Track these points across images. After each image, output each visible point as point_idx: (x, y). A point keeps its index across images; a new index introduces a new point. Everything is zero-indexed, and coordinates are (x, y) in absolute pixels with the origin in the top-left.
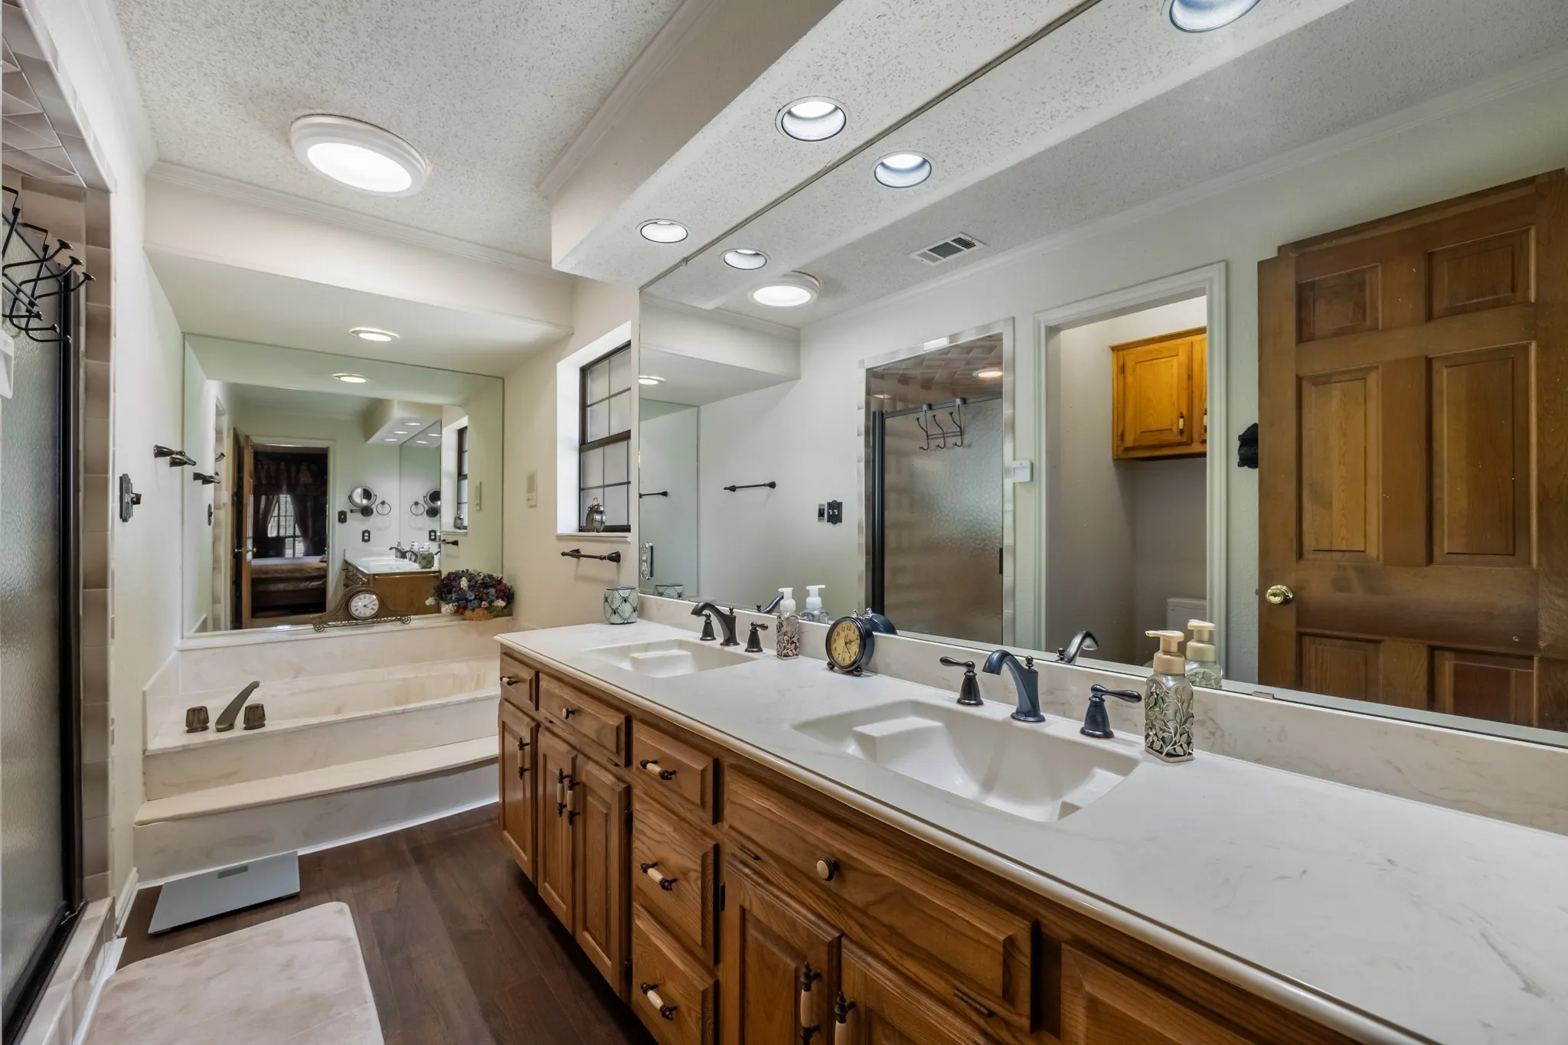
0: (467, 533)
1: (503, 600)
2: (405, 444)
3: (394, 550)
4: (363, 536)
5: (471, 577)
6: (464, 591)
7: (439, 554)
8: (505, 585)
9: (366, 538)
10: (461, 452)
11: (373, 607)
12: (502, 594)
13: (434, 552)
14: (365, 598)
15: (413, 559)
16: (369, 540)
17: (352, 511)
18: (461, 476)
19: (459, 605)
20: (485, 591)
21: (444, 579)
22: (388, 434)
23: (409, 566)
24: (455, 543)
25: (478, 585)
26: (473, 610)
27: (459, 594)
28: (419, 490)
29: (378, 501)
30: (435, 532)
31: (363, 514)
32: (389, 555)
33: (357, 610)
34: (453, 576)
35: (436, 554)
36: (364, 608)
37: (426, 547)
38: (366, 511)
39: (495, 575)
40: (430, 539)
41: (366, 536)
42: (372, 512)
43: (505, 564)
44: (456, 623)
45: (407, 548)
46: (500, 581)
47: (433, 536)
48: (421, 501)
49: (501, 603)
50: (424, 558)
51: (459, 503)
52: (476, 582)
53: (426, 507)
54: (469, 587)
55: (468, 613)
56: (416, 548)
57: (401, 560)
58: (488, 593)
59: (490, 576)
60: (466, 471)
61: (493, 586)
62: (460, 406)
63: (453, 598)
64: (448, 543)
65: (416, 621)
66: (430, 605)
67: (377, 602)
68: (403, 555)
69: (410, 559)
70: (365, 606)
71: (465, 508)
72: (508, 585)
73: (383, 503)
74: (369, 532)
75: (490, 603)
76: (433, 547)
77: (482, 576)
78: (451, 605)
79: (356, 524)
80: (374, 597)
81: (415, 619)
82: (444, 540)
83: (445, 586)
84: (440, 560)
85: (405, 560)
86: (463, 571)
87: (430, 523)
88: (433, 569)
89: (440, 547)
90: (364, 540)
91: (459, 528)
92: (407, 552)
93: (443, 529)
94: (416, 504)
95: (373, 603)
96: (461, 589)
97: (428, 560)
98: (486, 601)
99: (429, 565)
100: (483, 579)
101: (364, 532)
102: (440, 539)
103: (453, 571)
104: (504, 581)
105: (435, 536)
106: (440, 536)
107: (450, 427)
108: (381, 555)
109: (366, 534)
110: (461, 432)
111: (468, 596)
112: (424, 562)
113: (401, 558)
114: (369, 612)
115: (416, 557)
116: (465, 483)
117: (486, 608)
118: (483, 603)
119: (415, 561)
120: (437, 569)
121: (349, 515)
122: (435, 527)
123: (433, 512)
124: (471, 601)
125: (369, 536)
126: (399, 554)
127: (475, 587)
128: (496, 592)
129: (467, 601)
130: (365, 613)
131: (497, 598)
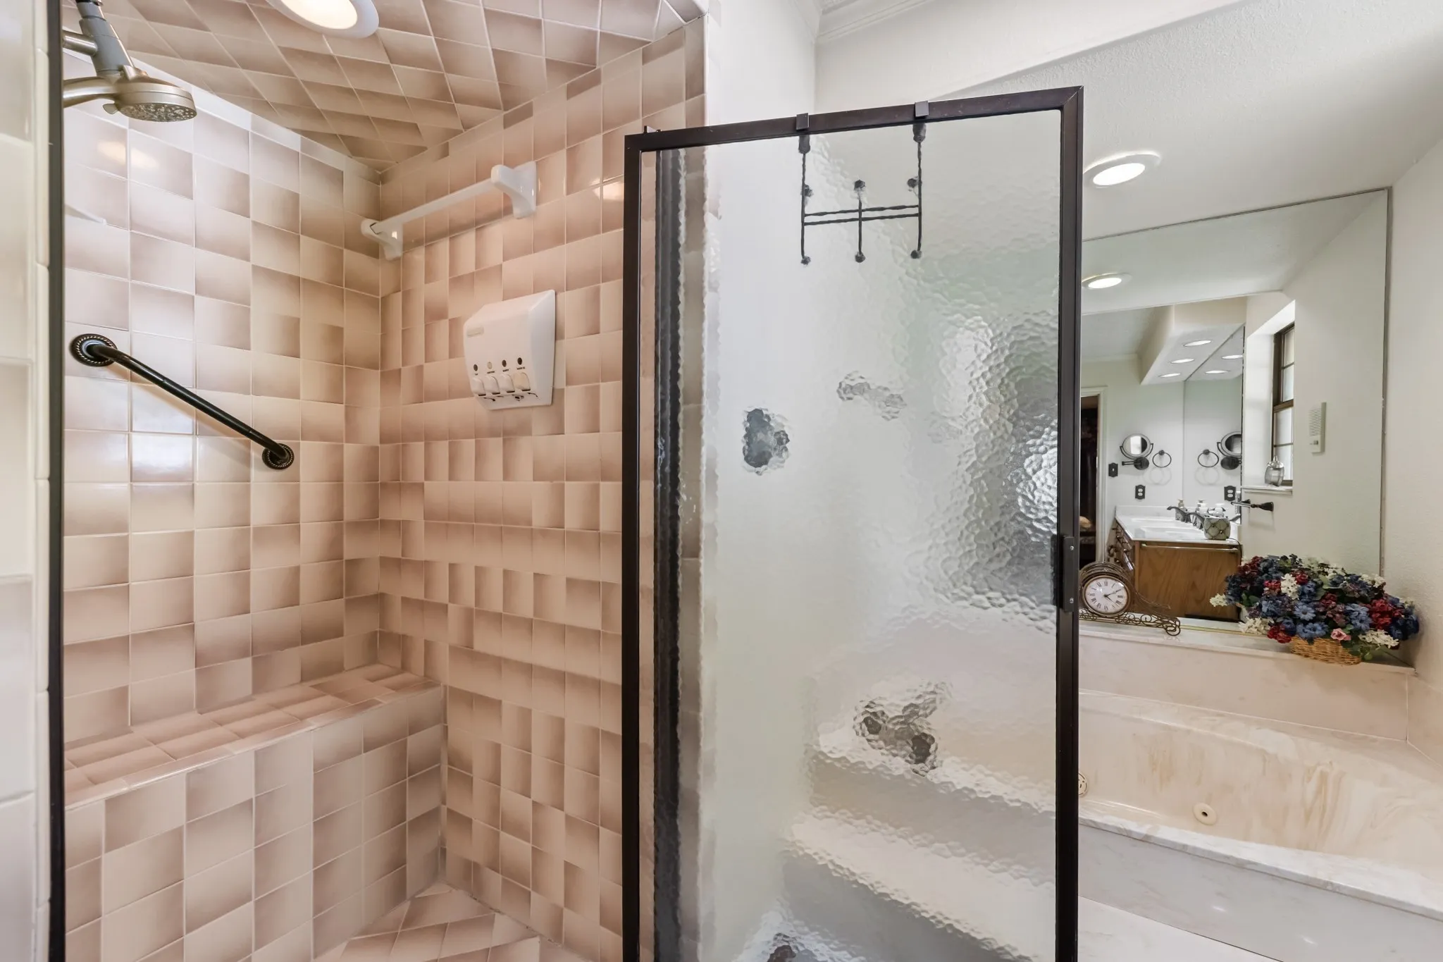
0: (1291, 491)
1: (1389, 632)
2: (1191, 379)
3: (1174, 511)
4: (1137, 492)
5: (1304, 576)
6: (1290, 600)
7: (1238, 521)
8: (1394, 602)
9: (1140, 494)
10: (1279, 368)
11: (1120, 600)
12: (1387, 620)
13: (1230, 518)
14: (1106, 584)
15: (1199, 525)
16: (1143, 497)
17: (1123, 464)
18: (1279, 403)
19: (1277, 624)
20: (1340, 607)
21: (1245, 568)
22: (1166, 368)
23: (1194, 534)
24: (1268, 507)
25: (1322, 593)
26: (1310, 640)
27: (1277, 605)
28: (1213, 435)
29: (1156, 451)
30: (1234, 489)
31: (1136, 466)
32: (1169, 516)
33: (1094, 600)
34: (1262, 565)
35: (1234, 520)
36: (1105, 599)
37: (1219, 510)
38: (1141, 463)
39: (1366, 578)
40: (1226, 498)
41: (1140, 493)
42: (1147, 464)
43: (1387, 555)
44: (1270, 654)
45: (1191, 509)
46: (1379, 592)
47: (1230, 494)
48: (1213, 449)
49: (1382, 638)
50: (1214, 525)
51: (1275, 446)
52: (1318, 586)
53: (1221, 457)
54: (1302, 594)
55: (1298, 642)
56: (1203, 510)
57: (1184, 523)
58: (1347, 613)
59: (1355, 580)
60: (1289, 393)
61: (1362, 600)
62: (1281, 290)
63: (1264, 609)
64: (1254, 506)
65: (1193, 631)
66: (1219, 606)
67: (1124, 593)
68: (1186, 517)
69: (1195, 524)
70: (1106, 596)
71: (1287, 455)
72: (1402, 601)
73: (1162, 453)
74: (1143, 488)
75: (1355, 634)
76: (1231, 511)
77: (1331, 574)
78: (1258, 620)
79: (1129, 478)
80: (1121, 585)
81: (1189, 628)
82: (1247, 502)
83: (1250, 579)
84: (1239, 529)
85: (1188, 524)
86: (1285, 558)
87: (1228, 477)
88: (1228, 542)
89: (1240, 510)
90: (1137, 497)
91: (1276, 484)
92: (1190, 514)
93: (1244, 486)
94: (1207, 452)
95: (1118, 594)
96: (1280, 595)
97: (1219, 527)
98: (1343, 628)
99: (1222, 536)
100: (1334, 583)
101: (1137, 488)
102: (1240, 499)
103: (1265, 556)
104: (1387, 590)
105: (1234, 493)
106: (1241, 495)
107: (1257, 332)
108: (1158, 515)
109: (1140, 490)
110: (1280, 338)
111: (1298, 612)
112: (1213, 532)
113: (1183, 520)
114: (1111, 606)
115: (1203, 521)
116: (1287, 415)
117: (1344, 643)
118: (1336, 631)
119: (1201, 527)
120: (1235, 543)
121: (1120, 467)
122: (1234, 482)
123: (1232, 463)
124: (1305, 623)
125: (1144, 492)
126: (1180, 515)
127: (1315, 596)
128: (1370, 613)
129: (1297, 620)
130: (1106, 607)
131: (1374, 627)
